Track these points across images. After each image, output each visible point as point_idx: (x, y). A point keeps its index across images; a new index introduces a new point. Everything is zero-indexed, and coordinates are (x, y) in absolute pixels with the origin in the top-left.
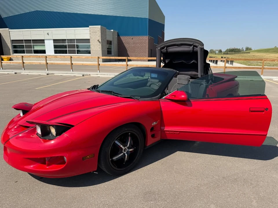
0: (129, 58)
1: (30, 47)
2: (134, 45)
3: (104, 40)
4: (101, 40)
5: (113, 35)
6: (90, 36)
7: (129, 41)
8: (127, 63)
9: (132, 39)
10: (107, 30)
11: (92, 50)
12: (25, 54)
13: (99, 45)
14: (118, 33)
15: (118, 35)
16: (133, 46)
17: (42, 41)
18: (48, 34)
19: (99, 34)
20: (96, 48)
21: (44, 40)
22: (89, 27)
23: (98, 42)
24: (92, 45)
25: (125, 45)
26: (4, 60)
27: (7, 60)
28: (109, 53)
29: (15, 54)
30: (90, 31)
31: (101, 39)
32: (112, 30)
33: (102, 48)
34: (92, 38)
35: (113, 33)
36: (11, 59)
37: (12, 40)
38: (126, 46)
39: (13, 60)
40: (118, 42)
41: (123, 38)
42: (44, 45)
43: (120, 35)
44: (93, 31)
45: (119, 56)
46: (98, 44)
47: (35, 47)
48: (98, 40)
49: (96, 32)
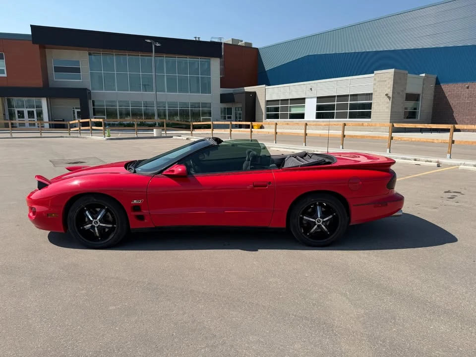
0: (457, 127)
1: (286, 109)
2: (471, 99)
3: (399, 93)
4: (391, 94)
5: (423, 84)
6: (374, 89)
7: (460, 93)
8: (452, 136)
9: (468, 88)
10: (409, 75)
11: (374, 111)
12: (279, 120)
13: (387, 103)
14: (437, 79)
15: (438, 83)
16: (469, 101)
17: (302, 101)
18: (311, 89)
19: (390, 83)
20: (382, 108)
21: (304, 99)
22: (373, 73)
23: (386, 97)
24: (375, 104)
25: (449, 100)
26: (255, 127)
27: (257, 127)
28: (411, 115)
29: (267, 120)
30: (375, 79)
31: (393, 93)
32: (424, 75)
33: (392, 107)
34: (376, 91)
35: (424, 79)
36: (262, 127)
37: (268, 101)
38: (452, 102)
39: (264, 128)
40: (435, 96)
41: (446, 88)
42: (304, 106)
43: (440, 81)
44: (379, 80)
45: (433, 123)
46: (386, 101)
47: (292, 109)
48: (386, 95)
49: (386, 81)
